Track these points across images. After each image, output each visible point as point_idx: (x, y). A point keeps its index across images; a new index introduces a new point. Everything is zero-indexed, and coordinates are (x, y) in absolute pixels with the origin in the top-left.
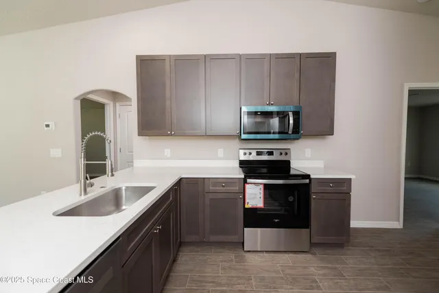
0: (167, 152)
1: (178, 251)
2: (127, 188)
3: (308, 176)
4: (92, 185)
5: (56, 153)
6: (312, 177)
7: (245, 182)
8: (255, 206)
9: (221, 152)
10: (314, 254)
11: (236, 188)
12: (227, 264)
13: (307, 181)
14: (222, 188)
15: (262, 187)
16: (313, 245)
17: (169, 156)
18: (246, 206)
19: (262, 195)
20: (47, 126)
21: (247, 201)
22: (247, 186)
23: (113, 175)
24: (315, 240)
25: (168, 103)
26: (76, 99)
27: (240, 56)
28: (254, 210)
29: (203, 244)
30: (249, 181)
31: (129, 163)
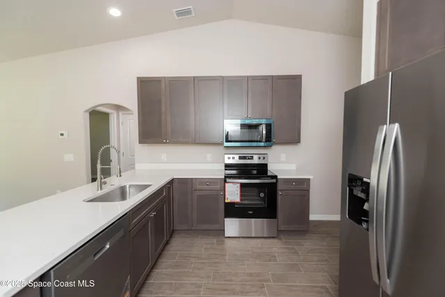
0: (164, 157)
1: (171, 237)
2: (130, 186)
3: (275, 177)
4: (105, 183)
5: (69, 157)
6: (278, 177)
7: (225, 181)
8: (233, 201)
9: (209, 157)
10: (280, 239)
11: (218, 187)
12: (209, 246)
13: (274, 181)
14: (207, 186)
15: (239, 185)
16: (279, 231)
17: (165, 160)
18: (226, 201)
19: (239, 192)
20: (62, 135)
21: (227, 196)
22: (227, 185)
23: (120, 176)
24: (282, 228)
25: (163, 116)
26: (86, 111)
27: (223, 77)
28: (232, 204)
29: (192, 231)
30: (228, 180)
31: (132, 166)
